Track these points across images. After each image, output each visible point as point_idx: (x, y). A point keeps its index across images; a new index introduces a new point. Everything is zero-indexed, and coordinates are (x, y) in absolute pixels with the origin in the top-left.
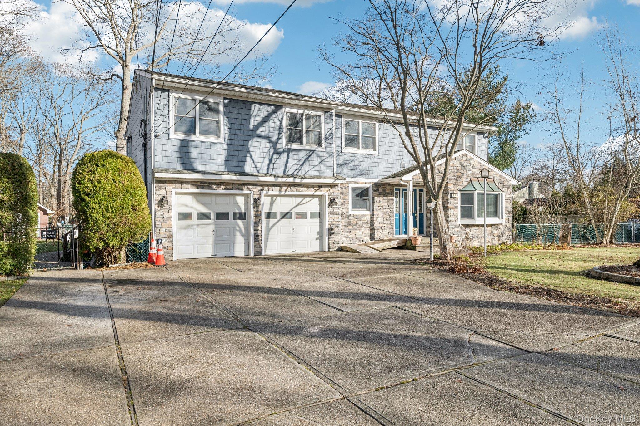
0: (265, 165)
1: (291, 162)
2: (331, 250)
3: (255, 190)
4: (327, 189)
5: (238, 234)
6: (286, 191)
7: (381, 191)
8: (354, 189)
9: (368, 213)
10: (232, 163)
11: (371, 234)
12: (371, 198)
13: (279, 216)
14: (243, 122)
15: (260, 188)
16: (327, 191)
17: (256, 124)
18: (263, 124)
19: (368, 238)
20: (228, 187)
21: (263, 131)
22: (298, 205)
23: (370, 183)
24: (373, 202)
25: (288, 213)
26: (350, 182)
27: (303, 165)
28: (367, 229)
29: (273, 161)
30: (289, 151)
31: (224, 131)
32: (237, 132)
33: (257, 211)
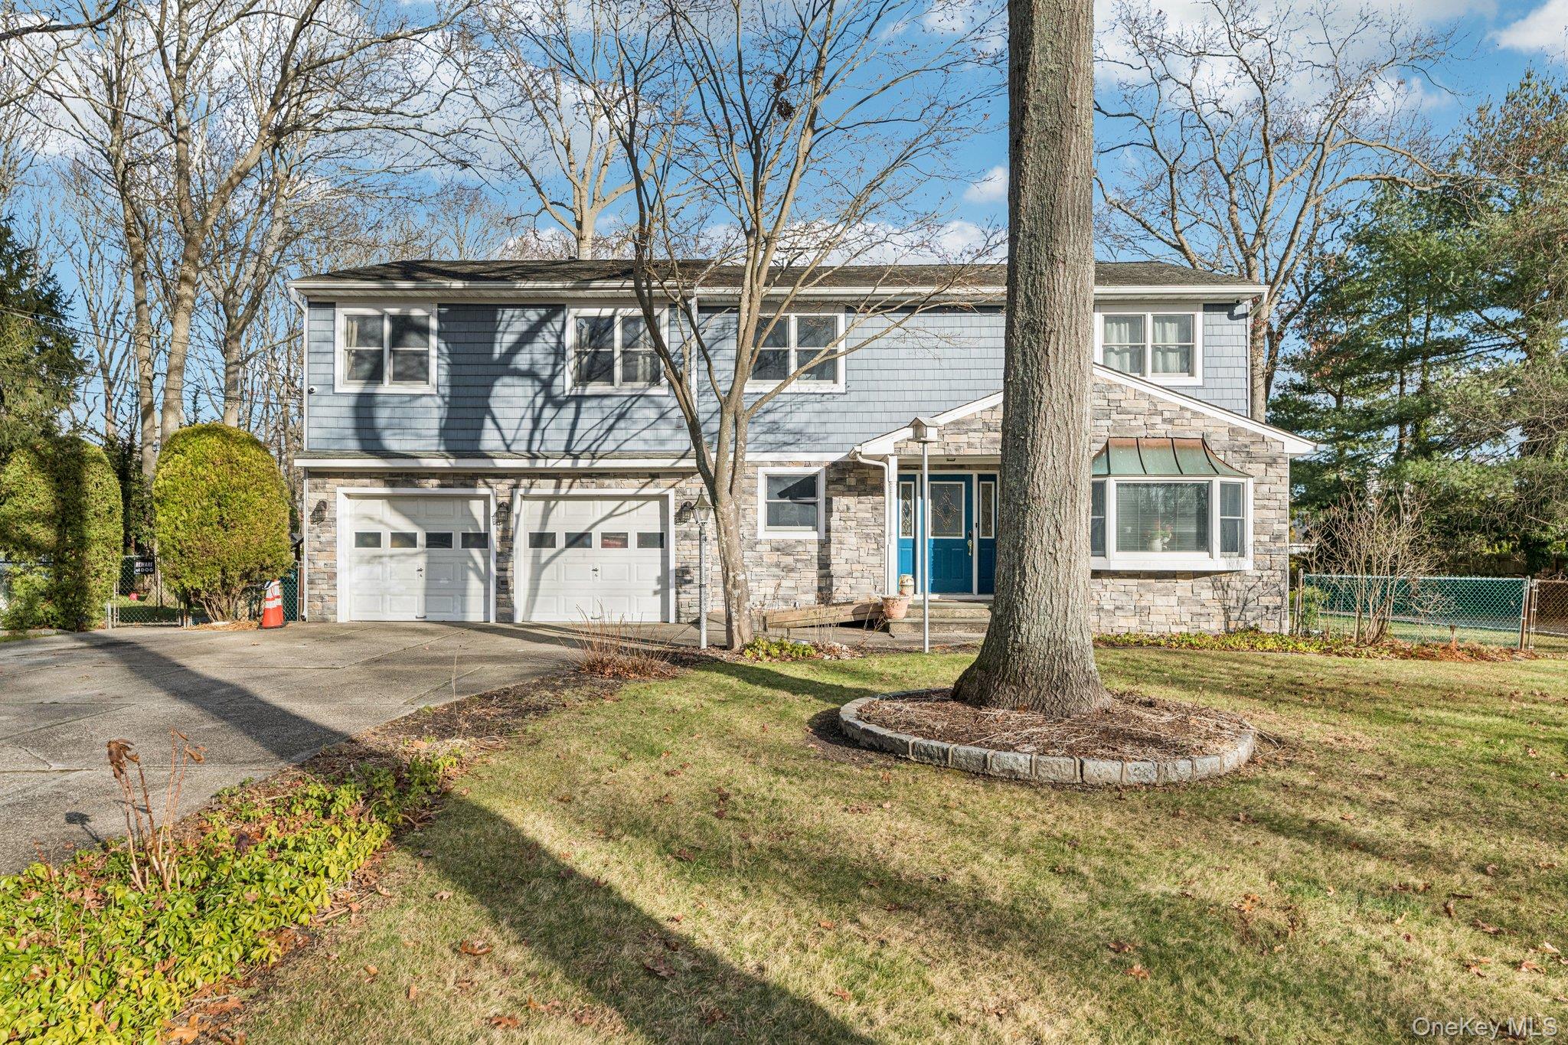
0: (524, 434)
1: (584, 423)
2: (683, 620)
3: (500, 487)
4: (671, 481)
5: (472, 576)
6: (570, 487)
7: (852, 481)
8: (772, 479)
9: (814, 536)
10: (452, 434)
11: (820, 589)
12: (821, 499)
13: (561, 542)
14: (479, 348)
15: (512, 481)
16: (673, 486)
17: (504, 350)
18: (520, 348)
19: (812, 598)
20: (446, 482)
21: (522, 361)
22: (610, 515)
23: (818, 464)
24: (829, 511)
25: (582, 535)
26: (762, 464)
27: (611, 429)
28: (811, 575)
29: (543, 425)
30: (579, 399)
31: (437, 369)
32: (466, 370)
33: (505, 530)
